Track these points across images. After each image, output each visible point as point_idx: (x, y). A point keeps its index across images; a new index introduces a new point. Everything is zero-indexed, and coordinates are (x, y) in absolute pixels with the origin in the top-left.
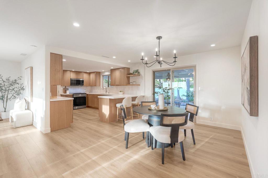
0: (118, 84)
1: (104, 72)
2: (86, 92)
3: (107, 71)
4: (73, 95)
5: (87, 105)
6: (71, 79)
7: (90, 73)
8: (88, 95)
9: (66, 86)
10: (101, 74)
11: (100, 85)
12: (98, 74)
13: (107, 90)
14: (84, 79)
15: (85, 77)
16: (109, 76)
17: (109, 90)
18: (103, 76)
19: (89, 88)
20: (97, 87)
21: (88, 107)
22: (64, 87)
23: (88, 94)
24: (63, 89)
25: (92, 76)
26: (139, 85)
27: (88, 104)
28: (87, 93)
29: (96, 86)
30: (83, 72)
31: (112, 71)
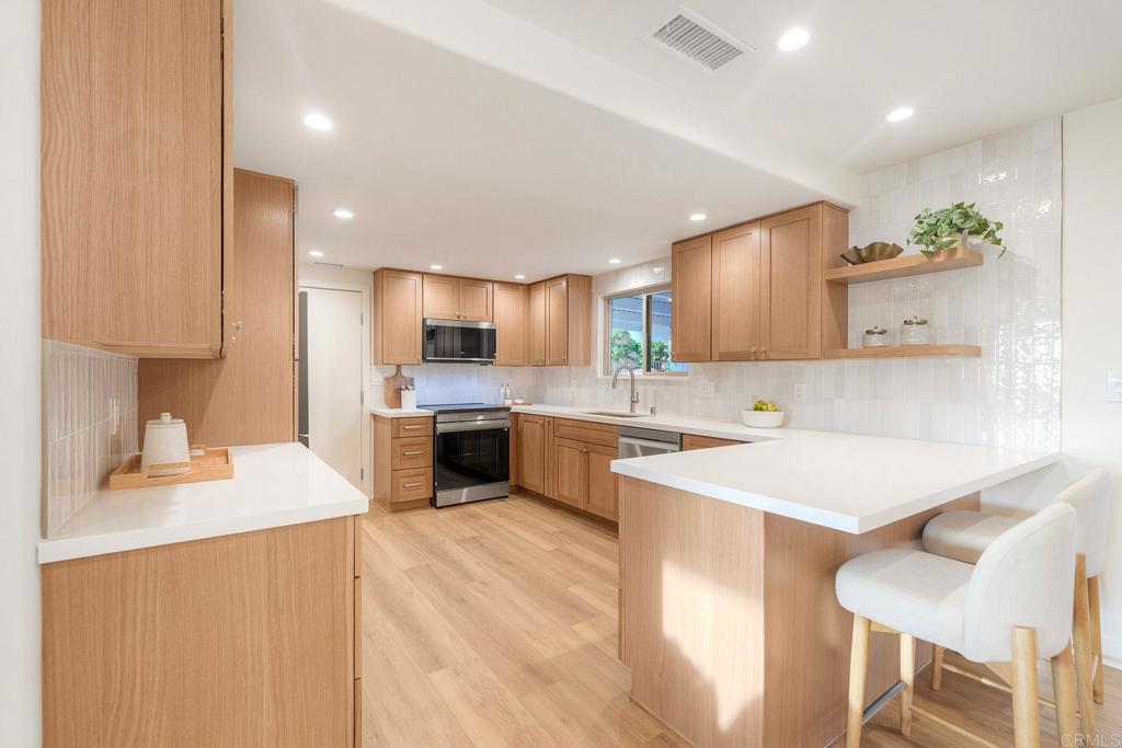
0: (740, 346)
1: (618, 272)
2: (508, 403)
3: (636, 266)
4: (435, 417)
5: (512, 481)
6: (424, 320)
7: (529, 288)
8: (522, 418)
9: (399, 367)
10: (594, 290)
11: (588, 361)
12: (581, 285)
13: (639, 388)
14: (497, 320)
15: (500, 312)
16: (649, 298)
17: (656, 393)
18: (609, 300)
19: (525, 377)
20: (573, 369)
21: (521, 491)
22: (392, 371)
23: (517, 415)
24: (387, 379)
25: (545, 304)
26: (976, 352)
27: (517, 478)
28: (514, 409)
29: (565, 362)
30: (493, 282)
31: (686, 251)
